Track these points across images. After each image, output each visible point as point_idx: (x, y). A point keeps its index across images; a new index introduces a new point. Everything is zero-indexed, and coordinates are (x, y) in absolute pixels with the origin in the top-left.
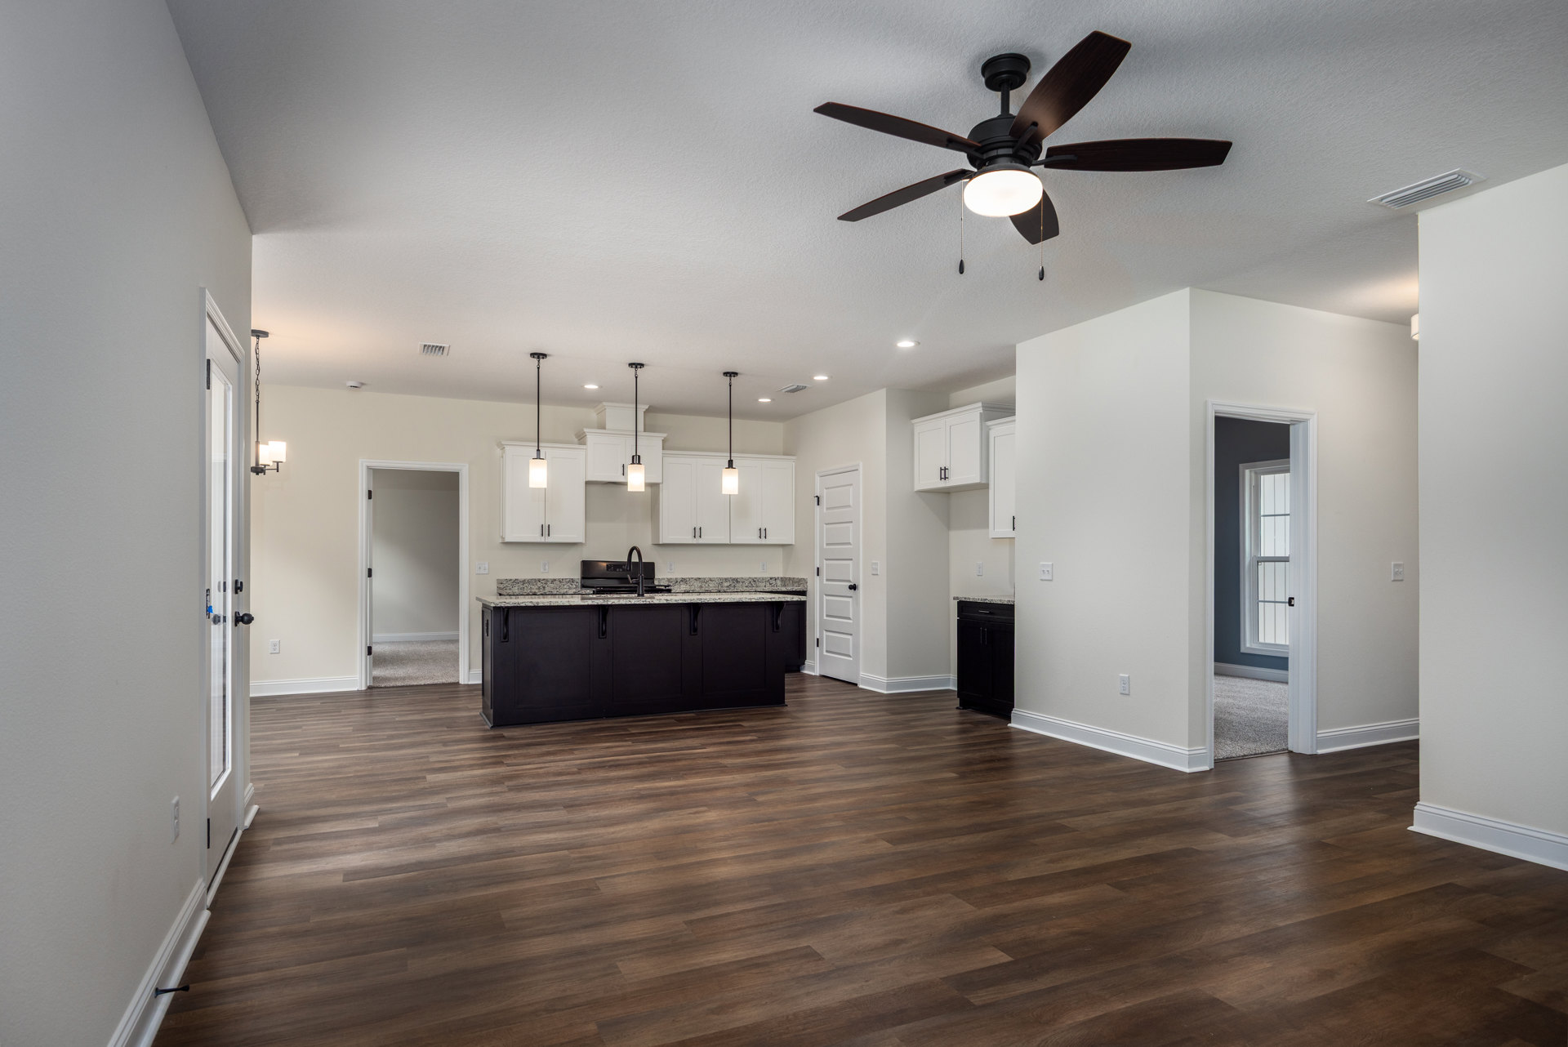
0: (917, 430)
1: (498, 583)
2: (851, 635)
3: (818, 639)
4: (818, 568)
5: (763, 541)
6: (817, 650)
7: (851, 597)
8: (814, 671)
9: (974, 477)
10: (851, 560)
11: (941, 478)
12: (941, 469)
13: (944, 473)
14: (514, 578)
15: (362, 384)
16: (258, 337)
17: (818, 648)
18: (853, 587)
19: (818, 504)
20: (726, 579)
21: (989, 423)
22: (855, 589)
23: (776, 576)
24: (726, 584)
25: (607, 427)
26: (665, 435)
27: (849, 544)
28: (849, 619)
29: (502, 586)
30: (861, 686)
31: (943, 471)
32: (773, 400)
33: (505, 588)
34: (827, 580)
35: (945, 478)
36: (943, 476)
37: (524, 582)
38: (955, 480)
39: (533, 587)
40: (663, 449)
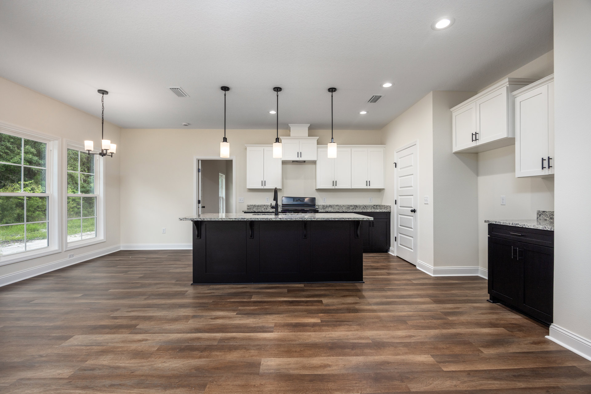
0: (454, 115)
1: (247, 206)
2: (413, 237)
3: (396, 237)
4: (396, 200)
5: (368, 187)
6: (395, 243)
7: (413, 216)
8: (394, 254)
9: (501, 133)
10: (413, 195)
11: (473, 141)
12: (473, 134)
13: (475, 137)
14: (254, 204)
15: (189, 124)
16: (103, 94)
17: (396, 242)
18: (414, 211)
19: (396, 167)
20: (351, 206)
21: (515, 93)
22: (415, 212)
23: (377, 204)
24: (351, 208)
25: (291, 135)
26: (318, 138)
27: (411, 186)
28: (411, 228)
29: (249, 208)
30: (418, 268)
31: (474, 136)
32: (368, 112)
33: (250, 209)
34: (400, 207)
35: (476, 140)
36: (474, 139)
37: (258, 206)
38: (483, 140)
39: (262, 208)
40: (317, 145)
